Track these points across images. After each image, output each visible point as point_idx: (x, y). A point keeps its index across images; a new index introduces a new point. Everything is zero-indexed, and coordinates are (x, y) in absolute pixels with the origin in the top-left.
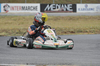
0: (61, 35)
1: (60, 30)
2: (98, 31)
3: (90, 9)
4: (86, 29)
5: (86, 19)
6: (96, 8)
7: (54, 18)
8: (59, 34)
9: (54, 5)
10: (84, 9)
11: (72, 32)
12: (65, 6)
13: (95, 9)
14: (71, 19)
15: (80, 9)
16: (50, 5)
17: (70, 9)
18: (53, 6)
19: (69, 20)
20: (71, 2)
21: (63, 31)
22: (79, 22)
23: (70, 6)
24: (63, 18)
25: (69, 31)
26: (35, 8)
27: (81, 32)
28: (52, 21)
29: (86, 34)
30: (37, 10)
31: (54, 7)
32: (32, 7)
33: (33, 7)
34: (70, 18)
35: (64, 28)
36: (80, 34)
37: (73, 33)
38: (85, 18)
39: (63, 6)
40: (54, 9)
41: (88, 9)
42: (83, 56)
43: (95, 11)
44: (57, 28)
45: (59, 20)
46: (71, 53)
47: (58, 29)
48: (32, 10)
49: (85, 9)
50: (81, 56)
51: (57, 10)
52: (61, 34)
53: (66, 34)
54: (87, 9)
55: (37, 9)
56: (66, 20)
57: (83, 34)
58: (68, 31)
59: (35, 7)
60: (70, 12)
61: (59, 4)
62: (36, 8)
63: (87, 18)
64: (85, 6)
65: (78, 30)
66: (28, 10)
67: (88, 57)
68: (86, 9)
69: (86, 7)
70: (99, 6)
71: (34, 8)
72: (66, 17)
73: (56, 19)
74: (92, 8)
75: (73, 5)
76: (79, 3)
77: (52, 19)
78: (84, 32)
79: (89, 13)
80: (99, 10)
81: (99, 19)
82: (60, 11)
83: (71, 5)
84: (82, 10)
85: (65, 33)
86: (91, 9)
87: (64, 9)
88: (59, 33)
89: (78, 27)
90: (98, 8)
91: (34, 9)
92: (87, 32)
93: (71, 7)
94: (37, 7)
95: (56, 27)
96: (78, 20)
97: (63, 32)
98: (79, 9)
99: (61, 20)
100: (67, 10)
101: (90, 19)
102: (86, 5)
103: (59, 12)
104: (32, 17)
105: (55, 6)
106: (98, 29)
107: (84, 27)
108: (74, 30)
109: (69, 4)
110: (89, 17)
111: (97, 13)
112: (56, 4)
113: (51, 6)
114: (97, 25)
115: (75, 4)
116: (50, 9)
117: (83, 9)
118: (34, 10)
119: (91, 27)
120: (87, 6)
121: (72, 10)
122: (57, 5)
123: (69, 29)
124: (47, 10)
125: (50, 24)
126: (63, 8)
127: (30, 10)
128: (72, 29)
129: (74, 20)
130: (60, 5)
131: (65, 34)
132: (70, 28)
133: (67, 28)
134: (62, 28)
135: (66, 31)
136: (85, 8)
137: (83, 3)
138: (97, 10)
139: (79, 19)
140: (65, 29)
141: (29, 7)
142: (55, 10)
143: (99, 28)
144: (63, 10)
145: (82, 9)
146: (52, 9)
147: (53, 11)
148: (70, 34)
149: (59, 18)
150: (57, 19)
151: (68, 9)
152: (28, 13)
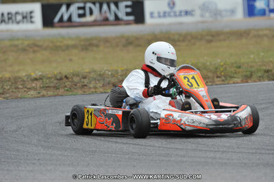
0: (102, 93)
1: (99, 78)
2: (210, 74)
3: (183, 14)
6: (200, 8)
7: (82, 43)
8: (97, 90)
9: (81, 5)
10: (165, 15)
12: (113, 7)
13: (198, 12)
14: (130, 43)
15: (156, 15)
16: (68, 6)
17: (128, 14)
18: (79, 8)
19: (124, 46)
21: (108, 80)
23: (127, 7)
24: (106, 40)
26: (28, 17)
28: (75, 51)
30: (32, 22)
31: (81, 12)
32: (17, 13)
33: (23, 13)
34: (127, 40)
35: (109, 71)
39: (105, 7)
40: (80, 16)
41: (178, 14)
43: (196, 18)
44: (89, 73)
45: (95, 49)
46: (134, 151)
47: (92, 75)
48: (18, 23)
49: (169, 13)
50: (164, 158)
51: (88, 19)
52: (102, 90)
54: (175, 12)
55: (33, 20)
56: (117, 46)
58: (121, 78)
59: (27, 13)
60: (128, 23)
61: (94, 3)
62: (31, 17)
63: (176, 37)
64: (169, 4)
66: (8, 23)
67: (185, 159)
68: (172, 14)
69: (172, 8)
71: (24, 17)
72: (115, 38)
73: (89, 45)
75: (133, 2)
77: (74, 47)
79: (181, 24)
80: (207, 15)
81: (210, 41)
82: (98, 23)
83: (129, 3)
84: (160, 16)
86: (187, 13)
87: (108, 15)
88: (95, 88)
91: (25, 20)
93: (129, 10)
94: (33, 15)
95: (88, 71)
97: (109, 83)
98: (152, 14)
99: (101, 48)
100: (117, 18)
101: (183, 41)
102: (172, 3)
103: (94, 24)
104: (16, 43)
105: (84, 8)
106: (211, 71)
109: (121, 1)
110: (180, 35)
111: (203, 22)
112: (85, 3)
113: (73, 8)
114: (205, 58)
116: (70, 19)
117: (162, 14)
118: (23, 22)
120: (174, 4)
121: (131, 18)
122: (89, 5)
123: (126, 74)
124: (61, 20)
125: (71, 60)
126: (105, 12)
127: (13, 22)
129: (139, 46)
130: (98, 5)
132: (127, 70)
133: (120, 71)
134: (103, 75)
135: (116, 80)
136: (167, 9)
138: (202, 16)
140: (113, 76)
141: (10, 16)
142: (83, 20)
143: (211, 67)
144: (106, 19)
145: (159, 13)
146: (75, 19)
147: (79, 23)
149: (95, 42)
150: (91, 45)
151: (121, 15)
152: (7, 31)
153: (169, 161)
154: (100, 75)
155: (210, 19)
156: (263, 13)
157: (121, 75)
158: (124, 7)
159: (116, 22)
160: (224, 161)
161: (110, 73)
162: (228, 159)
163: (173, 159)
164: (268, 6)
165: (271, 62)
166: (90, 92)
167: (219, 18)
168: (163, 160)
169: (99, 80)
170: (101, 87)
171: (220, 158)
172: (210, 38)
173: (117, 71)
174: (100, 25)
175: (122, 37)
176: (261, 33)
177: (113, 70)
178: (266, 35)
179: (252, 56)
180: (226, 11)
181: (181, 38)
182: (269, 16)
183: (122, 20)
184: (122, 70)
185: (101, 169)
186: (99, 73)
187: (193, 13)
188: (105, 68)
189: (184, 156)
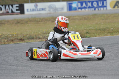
0: (7, 44)
1: (6, 38)
3: (41, 10)
4: (38, 35)
5: (37, 21)
6: (48, 7)
10: (33, 10)
11: (21, 40)
12: (11, 7)
13: (47, 9)
14: (19, 23)
15: (29, 10)
17: (17, 10)
19: (16, 24)
20: (17, 2)
21: (9, 39)
22: (29, 26)
23: (17, 7)
24: (8, 21)
25: (17, 39)
27: (33, 38)
29: (39, 40)
34: (17, 21)
35: (10, 35)
36: (31, 42)
37: (23, 40)
38: (35, 20)
39: (7, 7)
41: (39, 10)
42: (37, 72)
43: (47, 11)
44: (1, 35)
45: (3, 25)
47: (3, 36)
49: (35, 9)
50: (35, 72)
52: (7, 43)
53: (14, 43)
54: (37, 9)
56: (13, 24)
57: (35, 41)
58: (15, 38)
60: (17, 14)
61: (3, 5)
63: (39, 20)
64: (35, 6)
65: (28, 36)
68: (36, 10)
69: (36, 7)
70: (51, 5)
72: (12, 21)
74: (44, 7)
76: (27, 2)
78: (36, 39)
79: (40, 14)
80: (52, 10)
81: (53, 22)
82: (4, 14)
83: (18, 5)
84: (31, 11)
85: (12, 41)
86: (43, 9)
87: (9, 10)
88: (4, 42)
89: (28, 33)
90: (50, 7)
92: (39, 38)
93: (18, 8)
96: (27, 24)
97: (10, 40)
99: (6, 25)
100: (12, 12)
101: (42, 21)
102: (36, 5)
107: (36, 32)
108: (24, 37)
109: (14, 4)
110: (40, 19)
111: (50, 13)
115: (23, 3)
117: (32, 10)
119: (45, 32)
120: (37, 5)
121: (19, 12)
123: (17, 36)
126: (7, 9)
128: (20, 36)
129: (23, 24)
130: (4, 6)
131: (11, 43)
132: (18, 34)
134: (7, 36)
135: (13, 39)
136: (34, 8)
137: (32, 2)
138: (49, 10)
139: (29, 22)
140: (12, 37)
144: (8, 12)
145: (31, 9)
148: (19, 43)
149: (3, 22)
150: (2, 23)
151: (14, 10)
153: (37, 73)
154: (6, 36)
155: (53, 12)
156: (75, 9)
157: (15, 37)
158: (15, 7)
159: (12, 14)
160: (61, 73)
161: (10, 36)
162: (63, 72)
163: (39, 72)
164: (78, 6)
165: (80, 30)
166: (2, 44)
167: (57, 11)
168: (35, 73)
169: (5, 39)
170: (7, 42)
171: (60, 72)
172: (53, 20)
173: (13, 35)
174: (5, 15)
175: (15, 20)
176: (75, 18)
177: (11, 34)
178: (77, 19)
179: (71, 28)
180: (60, 8)
181: (41, 20)
182: (78, 10)
183: (15, 13)
184: (16, 34)
185: (8, 77)
186: (5, 35)
187: (45, 9)
188: (8, 34)
189: (44, 71)
